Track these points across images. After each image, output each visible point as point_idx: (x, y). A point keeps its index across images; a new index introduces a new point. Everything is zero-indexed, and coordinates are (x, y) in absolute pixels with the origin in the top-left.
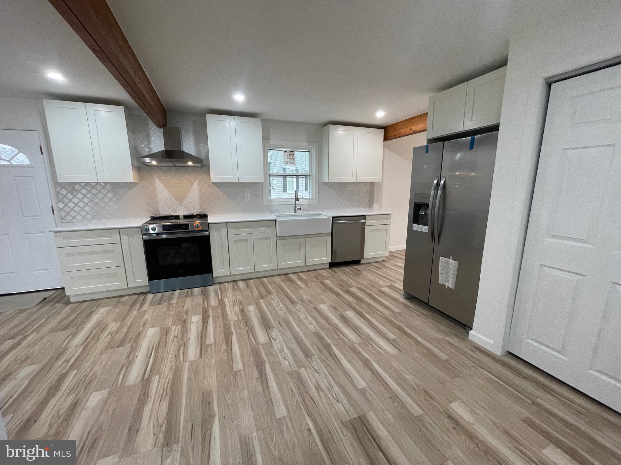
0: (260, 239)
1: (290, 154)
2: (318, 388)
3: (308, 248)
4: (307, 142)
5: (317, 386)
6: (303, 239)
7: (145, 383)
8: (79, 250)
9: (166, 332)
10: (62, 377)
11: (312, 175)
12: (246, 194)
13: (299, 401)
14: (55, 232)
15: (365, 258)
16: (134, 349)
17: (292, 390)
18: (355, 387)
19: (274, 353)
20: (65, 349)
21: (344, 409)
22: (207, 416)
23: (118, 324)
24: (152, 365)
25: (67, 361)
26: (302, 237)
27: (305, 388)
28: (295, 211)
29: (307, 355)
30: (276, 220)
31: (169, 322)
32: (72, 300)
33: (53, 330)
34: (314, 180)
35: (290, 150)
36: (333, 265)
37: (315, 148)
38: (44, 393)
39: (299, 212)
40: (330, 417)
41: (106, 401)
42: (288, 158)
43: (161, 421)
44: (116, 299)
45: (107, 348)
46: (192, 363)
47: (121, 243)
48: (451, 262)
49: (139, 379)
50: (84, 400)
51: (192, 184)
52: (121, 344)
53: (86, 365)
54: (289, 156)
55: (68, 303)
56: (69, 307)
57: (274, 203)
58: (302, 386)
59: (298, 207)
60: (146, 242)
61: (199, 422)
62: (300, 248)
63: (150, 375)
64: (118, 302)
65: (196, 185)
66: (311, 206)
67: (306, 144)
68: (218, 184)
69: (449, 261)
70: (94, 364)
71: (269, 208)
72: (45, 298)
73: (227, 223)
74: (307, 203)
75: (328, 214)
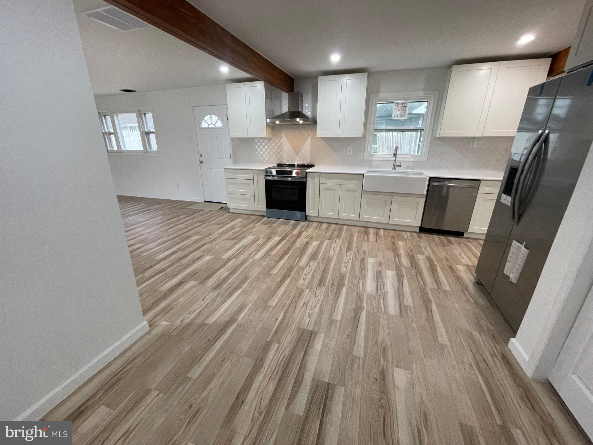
0: (347, 190)
1: (402, 106)
2: (306, 304)
3: (395, 207)
4: (424, 90)
5: (306, 302)
6: (390, 197)
7: (229, 260)
8: (235, 181)
9: (257, 240)
10: (205, 244)
11: (424, 129)
12: (348, 148)
13: (287, 304)
14: (225, 169)
15: (469, 231)
16: (236, 243)
17: (289, 297)
18: (331, 316)
19: (301, 274)
20: (213, 233)
21: (308, 322)
22: (239, 286)
23: (240, 229)
24: (237, 254)
25: (210, 239)
26: (390, 194)
27: (298, 300)
28: (394, 168)
29: (321, 283)
30: (363, 175)
31: (261, 236)
32: (231, 211)
33: (214, 224)
34: (427, 134)
35: (403, 102)
36: (423, 230)
37: (434, 97)
38: (194, 249)
39: (398, 169)
40: (295, 320)
41: (210, 260)
42: (399, 110)
43: (221, 278)
44: (248, 216)
45: (227, 239)
46: (254, 260)
47: (253, 180)
48: (522, 250)
49: (227, 258)
50: (204, 257)
51: (307, 139)
52: (233, 239)
53: (214, 244)
54: (400, 109)
55: (229, 212)
56: (229, 214)
57: (374, 159)
58: (297, 298)
59: (398, 163)
60: (267, 182)
61: (233, 287)
62: (386, 205)
63: (232, 258)
64: (248, 218)
65: (309, 139)
66: (416, 164)
67: (421, 93)
68: (325, 139)
69: (521, 248)
70: (216, 245)
71: (369, 163)
72: (222, 207)
73: (320, 173)
74: (412, 160)
75: (428, 174)
